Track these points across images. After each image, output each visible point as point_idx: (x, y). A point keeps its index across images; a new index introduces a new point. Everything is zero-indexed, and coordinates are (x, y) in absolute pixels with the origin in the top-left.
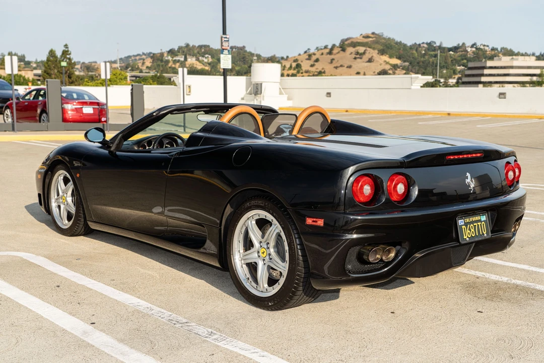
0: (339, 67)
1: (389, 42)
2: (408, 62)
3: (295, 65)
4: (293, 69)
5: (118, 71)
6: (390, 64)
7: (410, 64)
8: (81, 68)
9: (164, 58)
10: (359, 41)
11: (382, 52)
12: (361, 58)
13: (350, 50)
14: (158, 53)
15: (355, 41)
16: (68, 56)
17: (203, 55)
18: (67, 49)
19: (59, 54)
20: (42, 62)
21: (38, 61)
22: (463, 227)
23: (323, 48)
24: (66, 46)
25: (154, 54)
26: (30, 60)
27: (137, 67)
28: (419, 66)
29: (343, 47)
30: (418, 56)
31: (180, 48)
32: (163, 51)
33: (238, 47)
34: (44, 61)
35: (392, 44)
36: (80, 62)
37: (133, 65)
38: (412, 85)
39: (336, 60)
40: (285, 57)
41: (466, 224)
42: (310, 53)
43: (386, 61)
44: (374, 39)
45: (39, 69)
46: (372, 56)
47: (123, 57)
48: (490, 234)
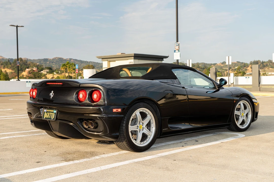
41: (47, 112)
48: (55, 119)
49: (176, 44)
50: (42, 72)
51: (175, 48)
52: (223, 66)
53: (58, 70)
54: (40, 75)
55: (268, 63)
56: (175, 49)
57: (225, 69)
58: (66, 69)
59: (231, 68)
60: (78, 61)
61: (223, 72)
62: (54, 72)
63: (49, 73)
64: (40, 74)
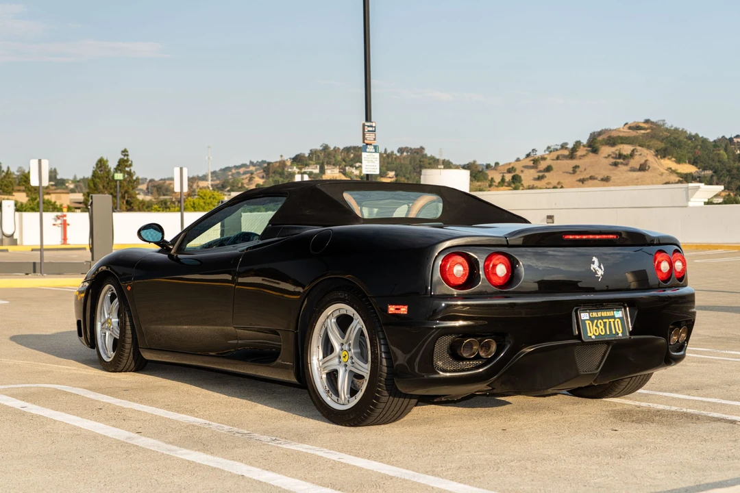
0: (587, 179)
1: (676, 136)
2: (710, 169)
3: (510, 178)
4: (506, 184)
5: (208, 191)
6: (677, 173)
7: (715, 172)
8: (148, 189)
9: (286, 169)
10: (621, 134)
11: (663, 153)
12: (627, 165)
13: (606, 150)
14: (276, 162)
15: (614, 134)
16: (127, 169)
17: (351, 163)
18: (126, 158)
19: (112, 165)
20: (84, 180)
21: (78, 179)
22: (587, 322)
23: (559, 147)
24: (125, 152)
25: (269, 164)
26: (65, 178)
27: (240, 185)
28: (730, 175)
29: (593, 145)
30: (728, 158)
31: (313, 153)
32: (285, 158)
33: (411, 149)
34: (87, 179)
35: (681, 138)
36: (146, 179)
37: (233, 183)
38: (688, 200)
39: (582, 168)
40: (493, 164)
41: (592, 319)
42: (536, 157)
43: (670, 168)
44: (649, 131)
45: (79, 192)
46: (646, 161)
47: (217, 169)
48: (628, 335)
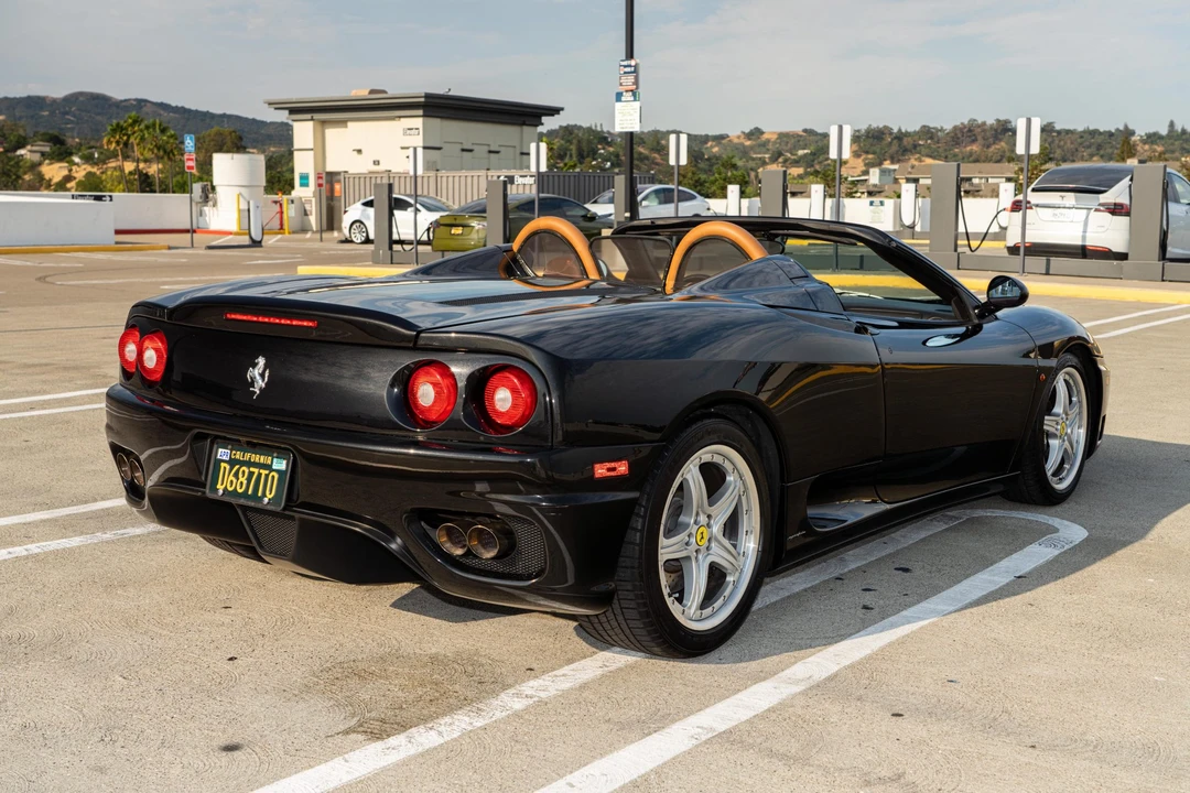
22: (223, 465)
48: (283, 505)
49: (625, 66)
50: (21, 152)
51: (621, 85)
52: (752, 148)
53: (91, 148)
54: (12, 166)
55: (920, 139)
56: (621, 89)
57: (760, 158)
58: (126, 144)
59: (780, 154)
60: (175, 113)
61: (752, 169)
62: (71, 154)
63: (53, 159)
64: (12, 163)
